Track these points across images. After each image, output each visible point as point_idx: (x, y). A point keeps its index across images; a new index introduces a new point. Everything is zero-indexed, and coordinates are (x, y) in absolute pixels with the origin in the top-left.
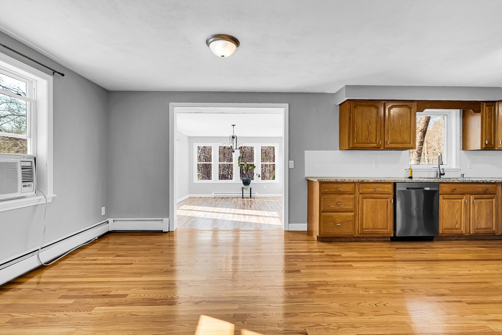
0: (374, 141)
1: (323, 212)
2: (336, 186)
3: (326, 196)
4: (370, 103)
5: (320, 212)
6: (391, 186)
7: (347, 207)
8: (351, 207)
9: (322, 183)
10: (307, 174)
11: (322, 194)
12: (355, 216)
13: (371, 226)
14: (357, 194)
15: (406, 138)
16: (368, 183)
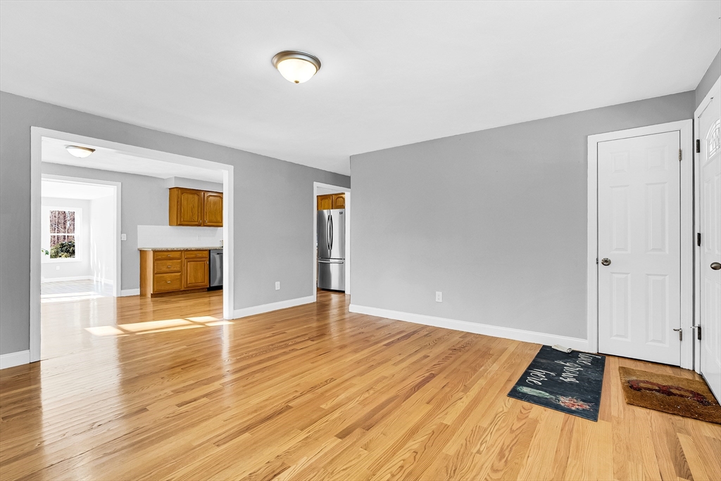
0: (196, 220)
1: (156, 274)
2: (166, 253)
3: (159, 262)
4: (194, 192)
5: (154, 274)
6: (207, 252)
7: (175, 269)
8: (178, 269)
9: (155, 252)
10: (141, 246)
11: (155, 260)
12: (181, 275)
13: (194, 282)
14: (183, 259)
15: (219, 219)
16: (191, 250)
